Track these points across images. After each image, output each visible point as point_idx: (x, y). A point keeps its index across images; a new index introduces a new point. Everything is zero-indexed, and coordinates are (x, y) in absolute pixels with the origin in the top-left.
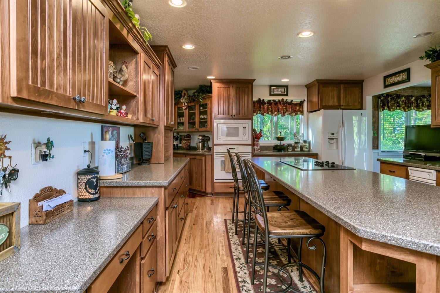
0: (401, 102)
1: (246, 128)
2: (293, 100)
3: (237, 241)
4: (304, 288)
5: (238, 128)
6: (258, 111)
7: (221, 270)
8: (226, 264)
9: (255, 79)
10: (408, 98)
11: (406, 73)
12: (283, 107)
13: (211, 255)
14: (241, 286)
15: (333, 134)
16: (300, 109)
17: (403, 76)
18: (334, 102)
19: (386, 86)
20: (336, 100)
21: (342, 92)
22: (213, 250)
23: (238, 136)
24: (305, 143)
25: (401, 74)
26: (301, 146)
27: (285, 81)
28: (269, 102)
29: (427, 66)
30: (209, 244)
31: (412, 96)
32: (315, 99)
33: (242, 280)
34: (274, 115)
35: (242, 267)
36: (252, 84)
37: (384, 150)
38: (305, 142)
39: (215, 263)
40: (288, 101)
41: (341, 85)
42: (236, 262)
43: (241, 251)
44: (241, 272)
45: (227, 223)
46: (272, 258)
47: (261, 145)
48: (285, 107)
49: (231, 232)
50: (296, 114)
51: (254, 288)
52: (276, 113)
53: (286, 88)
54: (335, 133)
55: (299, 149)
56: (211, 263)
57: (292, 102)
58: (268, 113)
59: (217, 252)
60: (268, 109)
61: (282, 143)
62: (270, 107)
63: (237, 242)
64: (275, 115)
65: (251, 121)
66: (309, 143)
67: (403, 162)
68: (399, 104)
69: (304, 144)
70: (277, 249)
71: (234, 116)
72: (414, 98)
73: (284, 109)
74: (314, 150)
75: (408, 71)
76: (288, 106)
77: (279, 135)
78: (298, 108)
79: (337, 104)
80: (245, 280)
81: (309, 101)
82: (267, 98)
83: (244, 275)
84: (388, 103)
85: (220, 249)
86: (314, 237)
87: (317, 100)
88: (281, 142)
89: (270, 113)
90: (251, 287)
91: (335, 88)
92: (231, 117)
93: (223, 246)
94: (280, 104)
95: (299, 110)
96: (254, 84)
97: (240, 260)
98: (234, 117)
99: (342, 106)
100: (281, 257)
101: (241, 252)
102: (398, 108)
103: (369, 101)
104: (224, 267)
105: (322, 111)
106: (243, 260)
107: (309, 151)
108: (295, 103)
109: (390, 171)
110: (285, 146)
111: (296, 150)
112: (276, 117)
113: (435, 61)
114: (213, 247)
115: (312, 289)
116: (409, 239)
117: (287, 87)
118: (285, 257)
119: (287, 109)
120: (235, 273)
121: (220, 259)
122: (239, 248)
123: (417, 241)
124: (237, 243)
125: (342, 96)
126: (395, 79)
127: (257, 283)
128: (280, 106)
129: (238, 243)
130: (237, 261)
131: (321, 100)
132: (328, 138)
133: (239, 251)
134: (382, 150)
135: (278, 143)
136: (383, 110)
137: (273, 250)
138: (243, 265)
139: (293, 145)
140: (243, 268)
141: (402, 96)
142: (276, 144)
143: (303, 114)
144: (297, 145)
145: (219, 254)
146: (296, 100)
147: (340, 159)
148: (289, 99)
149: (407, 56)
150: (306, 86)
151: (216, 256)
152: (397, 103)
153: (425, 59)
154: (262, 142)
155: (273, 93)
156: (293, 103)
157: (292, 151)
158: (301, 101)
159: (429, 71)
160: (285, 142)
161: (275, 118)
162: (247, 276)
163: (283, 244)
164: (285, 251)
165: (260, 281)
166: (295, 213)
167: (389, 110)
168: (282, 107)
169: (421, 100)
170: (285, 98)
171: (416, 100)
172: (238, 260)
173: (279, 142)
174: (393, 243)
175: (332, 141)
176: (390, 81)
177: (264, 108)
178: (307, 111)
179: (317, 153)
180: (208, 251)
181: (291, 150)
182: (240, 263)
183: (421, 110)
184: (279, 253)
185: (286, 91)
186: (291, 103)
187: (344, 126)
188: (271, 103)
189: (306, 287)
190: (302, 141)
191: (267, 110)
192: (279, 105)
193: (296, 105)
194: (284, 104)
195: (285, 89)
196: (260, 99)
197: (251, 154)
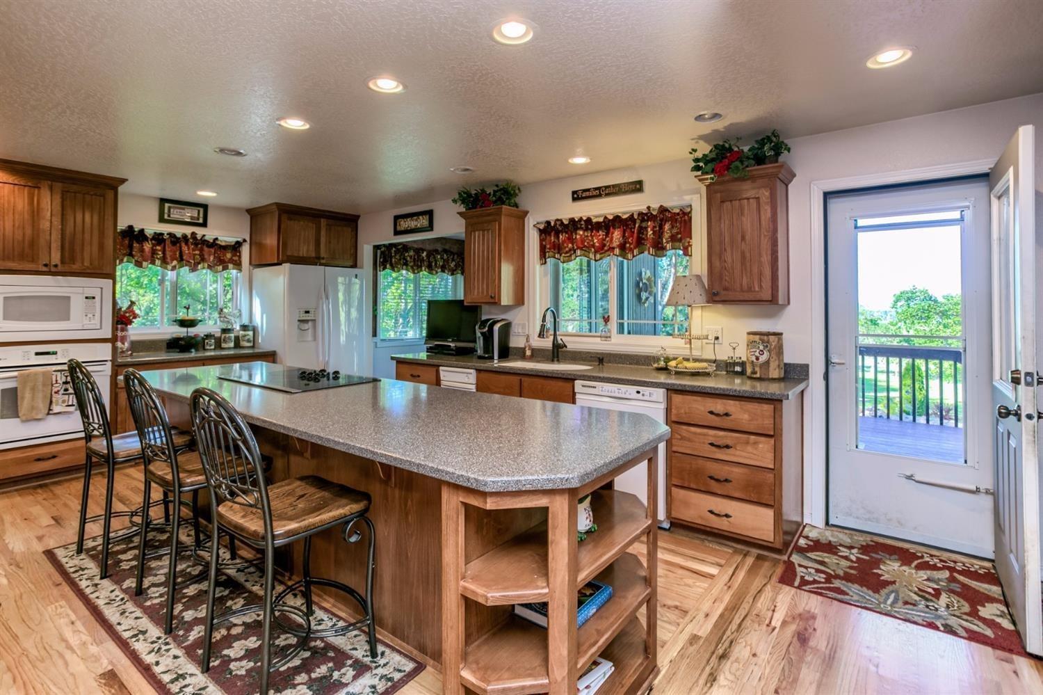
0: (408, 259)
1: (94, 298)
2: (219, 238)
3: (117, 592)
4: (320, 624)
5: (68, 298)
6: (125, 255)
7: (95, 684)
8: (105, 662)
9: (127, 180)
10: (418, 251)
11: (428, 217)
12: (194, 250)
13: (38, 664)
14: (177, 690)
15: (307, 312)
16: (234, 258)
17: (423, 221)
18: (308, 251)
19: (397, 233)
20: (312, 247)
21: (323, 233)
22: (40, 646)
23: (69, 319)
24: (245, 330)
25: (421, 217)
26: (235, 337)
27: (206, 194)
28: (158, 238)
29: (460, 214)
30: (15, 637)
31: (423, 250)
32: (271, 240)
33: (175, 676)
34: (169, 267)
35: (160, 649)
36: (115, 190)
37: (384, 338)
38: (244, 328)
39: (67, 675)
40: (206, 238)
41: (322, 220)
42: (136, 643)
43: (139, 613)
44: (160, 659)
45: (60, 558)
46: (228, 595)
47: (133, 338)
48: (197, 252)
49: (85, 577)
50: (225, 268)
51: (213, 679)
52: (175, 263)
53: (202, 210)
54: (312, 311)
55: (232, 345)
56: (49, 683)
57: (217, 242)
58: (153, 263)
59: (61, 647)
60: (154, 252)
61: (192, 331)
62: (158, 248)
63: (117, 596)
64: (174, 268)
65: (111, 281)
66: (254, 330)
67: (425, 358)
68: (407, 261)
69: (241, 332)
70: (231, 572)
71: (56, 266)
72: (425, 254)
73: (196, 254)
74: (264, 345)
75: (430, 214)
76: (206, 249)
77: (182, 314)
78: (229, 255)
79: (313, 255)
80: (180, 672)
81: (256, 244)
82: (152, 227)
83: (174, 663)
84: (391, 257)
85: (68, 634)
86: (356, 517)
87: (275, 242)
88: (190, 329)
89: (158, 262)
90: (205, 680)
91: (310, 224)
92: (45, 269)
93: (73, 623)
94: (187, 244)
95: (231, 261)
96: (121, 189)
97: (147, 635)
98: (53, 269)
99: (323, 258)
100: (248, 585)
101: (140, 615)
102: (404, 267)
103: (366, 253)
104: (102, 672)
105: (287, 266)
106: (155, 631)
107: (253, 347)
108: (223, 244)
109: (412, 375)
110: (199, 339)
111: (224, 345)
112: (175, 272)
113: (470, 209)
114: (38, 639)
115: (334, 620)
116: (545, 477)
117: (205, 207)
118: (256, 582)
119: (203, 255)
120: (146, 670)
121: (78, 660)
122: (130, 606)
123: (553, 477)
124: (118, 599)
125: (323, 240)
126: (411, 224)
127: (217, 663)
128: (185, 248)
129: (122, 596)
130: (138, 640)
131: (285, 245)
132: (299, 321)
133: (134, 615)
134: (382, 337)
135: (181, 332)
136: (384, 269)
137: (224, 577)
138: (160, 641)
139: (218, 335)
140: (164, 648)
141: (410, 248)
142: (174, 336)
143: (240, 270)
144: (227, 335)
145: (69, 647)
146: (226, 238)
147: (321, 358)
148: (209, 233)
149: (430, 192)
150: (249, 211)
151: (61, 656)
152: (404, 259)
153: (458, 204)
154: (135, 331)
155: (169, 216)
156: (217, 244)
157: (214, 349)
158: (238, 243)
159: (463, 221)
160: (199, 331)
161: (171, 275)
162: (183, 660)
163: (242, 558)
164: (252, 569)
165: (221, 657)
166: (298, 483)
167: (393, 269)
168: (191, 251)
169: (434, 258)
170: (200, 232)
171: (428, 256)
172: (140, 636)
173: (185, 329)
174: (528, 487)
175: (306, 326)
176: (404, 224)
177: (142, 251)
178: (250, 264)
179: (275, 352)
180: (24, 658)
181: (213, 347)
182: (150, 640)
183: (434, 272)
184: (241, 578)
185: (201, 215)
186: (214, 244)
187: (327, 298)
188: (164, 241)
189: (323, 620)
190: (238, 327)
191: (150, 255)
192: (183, 244)
193: (225, 248)
194: (196, 244)
195: (199, 211)
196: (131, 227)
197: (109, 364)
